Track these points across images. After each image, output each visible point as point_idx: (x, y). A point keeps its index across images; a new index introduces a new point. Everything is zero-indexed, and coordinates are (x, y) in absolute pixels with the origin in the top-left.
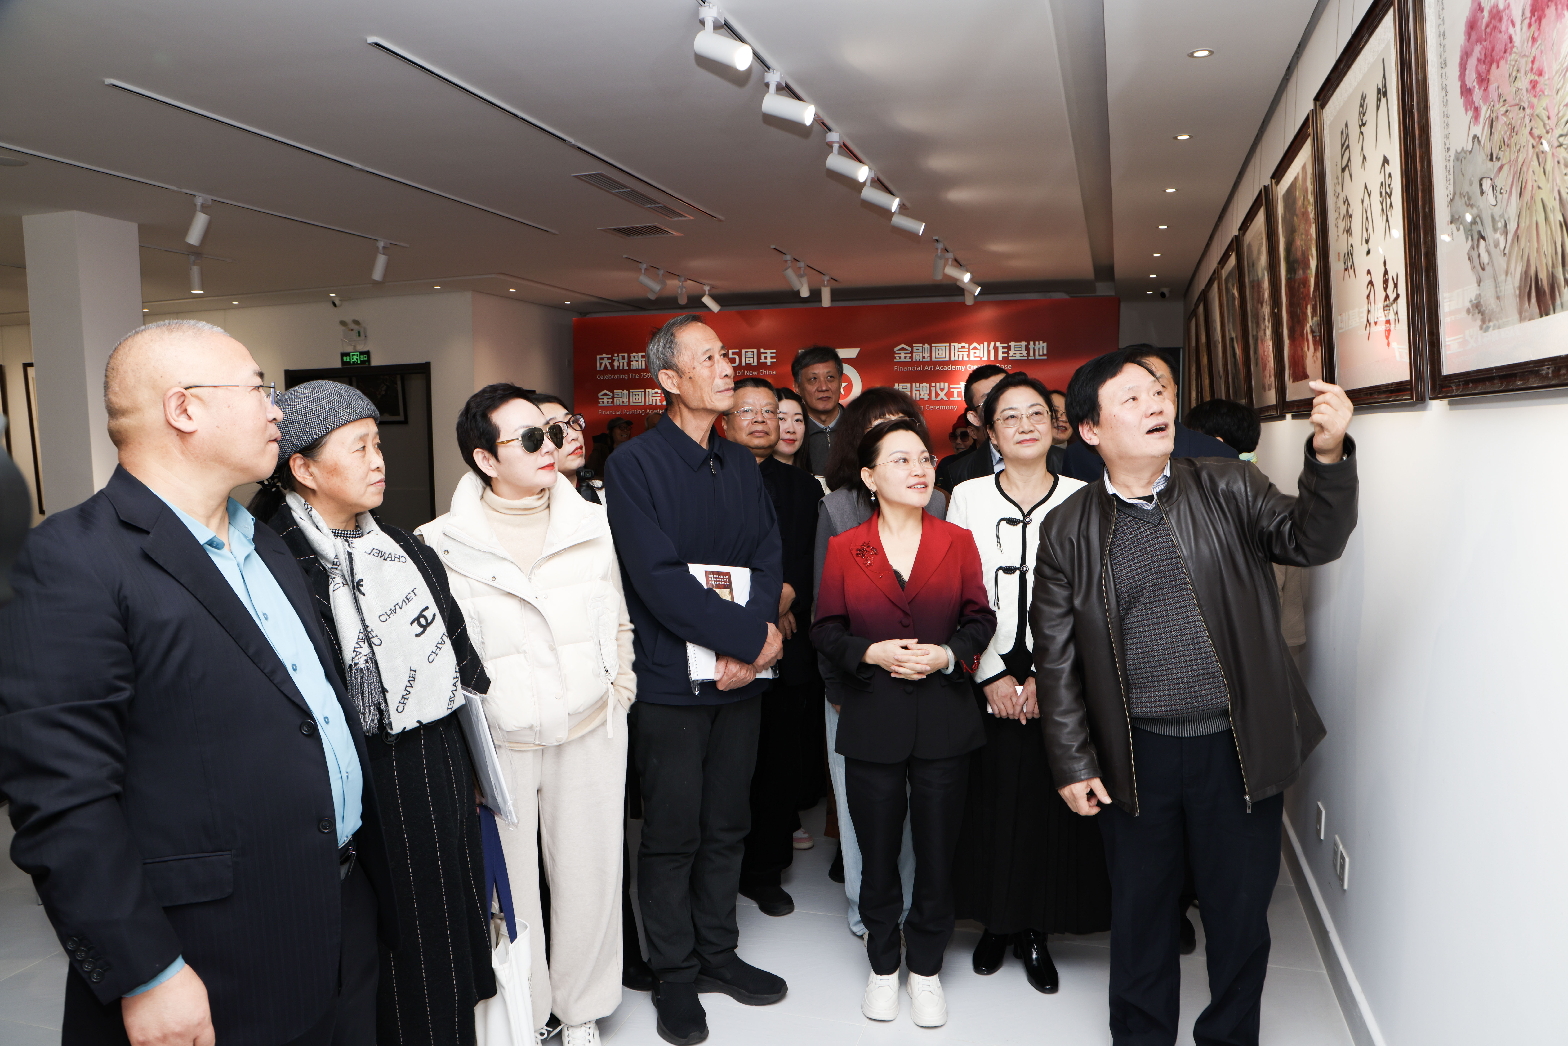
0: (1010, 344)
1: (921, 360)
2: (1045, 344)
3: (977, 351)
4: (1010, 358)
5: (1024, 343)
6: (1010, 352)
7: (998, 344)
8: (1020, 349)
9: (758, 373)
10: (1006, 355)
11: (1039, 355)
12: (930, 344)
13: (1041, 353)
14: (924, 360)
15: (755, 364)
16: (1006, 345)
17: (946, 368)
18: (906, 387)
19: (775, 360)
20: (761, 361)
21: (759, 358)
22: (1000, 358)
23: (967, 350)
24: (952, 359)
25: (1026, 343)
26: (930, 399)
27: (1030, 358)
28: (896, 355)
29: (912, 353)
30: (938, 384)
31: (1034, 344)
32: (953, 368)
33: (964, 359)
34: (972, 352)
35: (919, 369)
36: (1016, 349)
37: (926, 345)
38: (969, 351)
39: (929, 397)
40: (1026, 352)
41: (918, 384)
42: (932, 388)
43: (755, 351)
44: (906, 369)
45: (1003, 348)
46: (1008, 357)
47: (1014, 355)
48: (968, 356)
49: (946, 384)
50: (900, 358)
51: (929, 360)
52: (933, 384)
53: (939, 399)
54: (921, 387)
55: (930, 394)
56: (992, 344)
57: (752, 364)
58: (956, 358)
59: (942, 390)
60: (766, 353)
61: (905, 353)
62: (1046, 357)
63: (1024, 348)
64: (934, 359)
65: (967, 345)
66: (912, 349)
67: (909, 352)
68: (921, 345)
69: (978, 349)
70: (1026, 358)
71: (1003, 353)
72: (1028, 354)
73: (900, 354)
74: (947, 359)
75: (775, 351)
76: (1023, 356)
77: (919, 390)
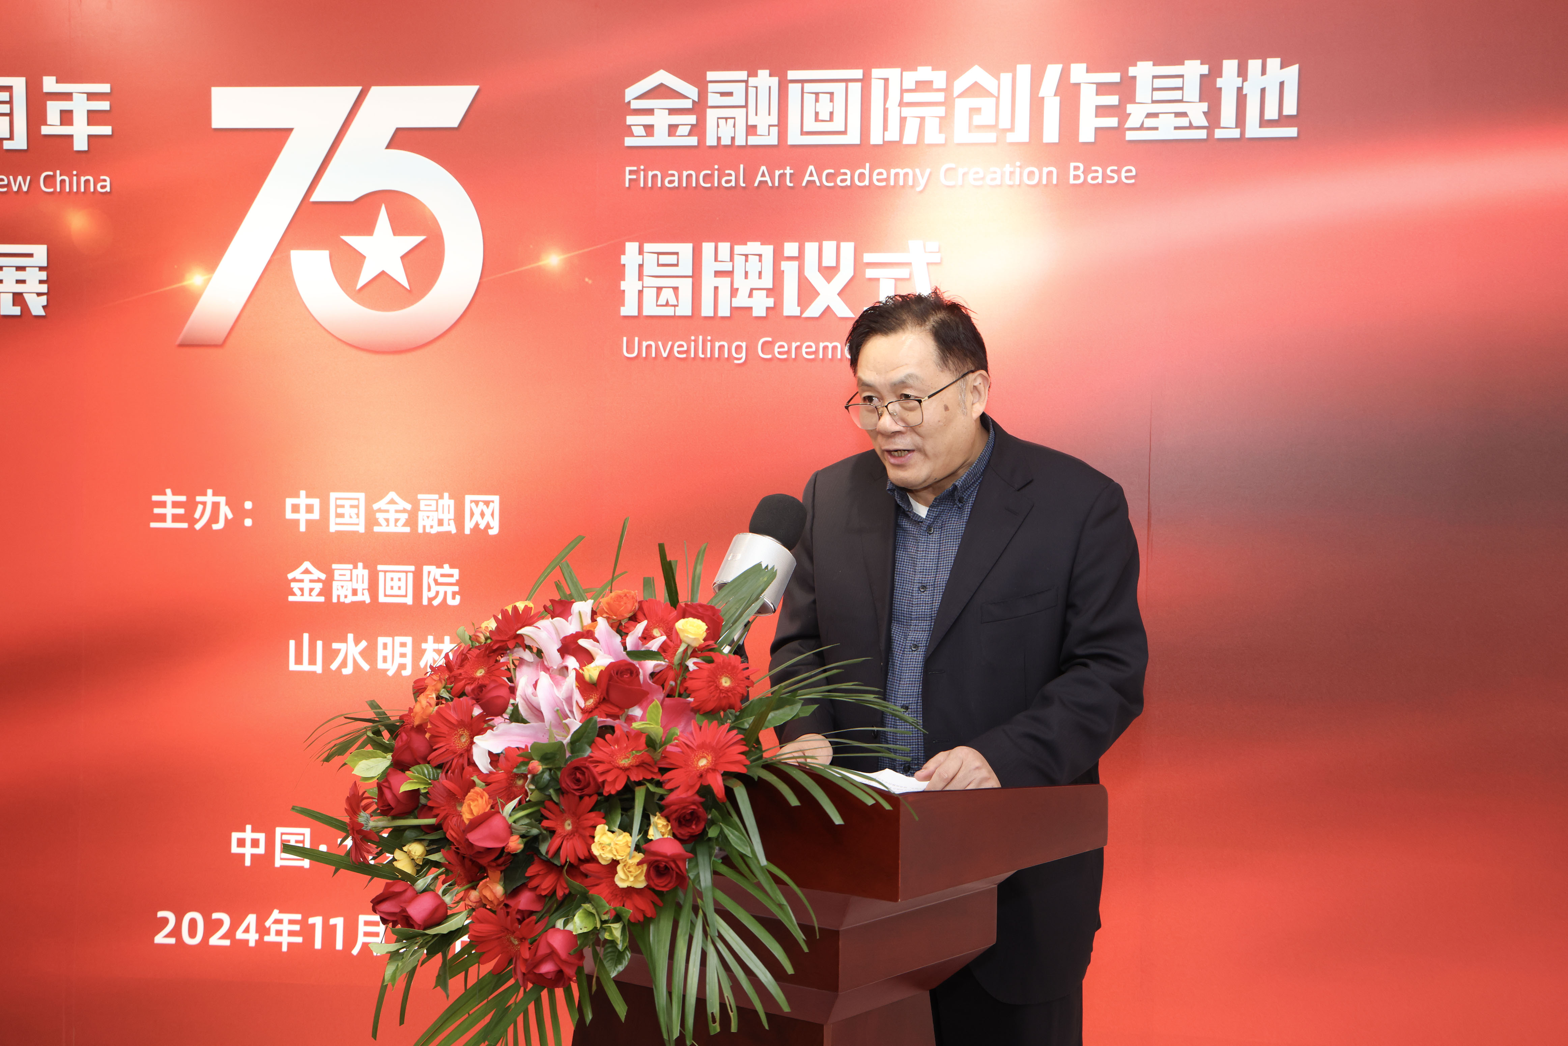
0: (1132, 71)
1: (740, 141)
2: (1294, 69)
3: (986, 104)
4: (1130, 136)
5: (1194, 69)
6: (1130, 108)
7: (1078, 72)
8: (1177, 95)
9: (34, 183)
10: (1113, 122)
11: (1264, 123)
12: (778, 71)
13: (1271, 113)
14: (753, 141)
15: (20, 142)
16: (1115, 77)
17: (846, 178)
18: (672, 259)
19: (107, 130)
20: (45, 130)
21: (36, 116)
22: (1086, 135)
23: (940, 97)
24: (876, 139)
25: (1205, 69)
26: (775, 310)
27: (1219, 134)
28: (630, 120)
29: (700, 108)
30: (811, 248)
31: (1242, 72)
32: (878, 176)
33: (929, 139)
34: (962, 106)
35: (732, 178)
36: (1158, 95)
37: (763, 74)
38: (948, 103)
39: (770, 302)
40: (1204, 106)
41: (724, 247)
42: (785, 265)
43: (19, 84)
44: (673, 179)
45: (1102, 88)
46: (1120, 129)
47: (1149, 122)
48: (945, 122)
49: (848, 248)
50: (649, 129)
51: (773, 140)
52: (791, 248)
53: (814, 310)
54: (739, 260)
55: (776, 291)
56: (1053, 72)
57: (7, 145)
58: (893, 135)
59: (829, 273)
60: (68, 96)
61: (672, 111)
62: (1291, 132)
63: (1192, 90)
64: (794, 138)
65: (939, 78)
66: (703, 94)
67: (688, 104)
68: (742, 75)
69: (987, 93)
70: (1202, 134)
71: (1101, 111)
72: (1213, 116)
73: (650, 112)
74: (853, 137)
75: (105, 88)
76: (1191, 127)
77: (729, 274)
